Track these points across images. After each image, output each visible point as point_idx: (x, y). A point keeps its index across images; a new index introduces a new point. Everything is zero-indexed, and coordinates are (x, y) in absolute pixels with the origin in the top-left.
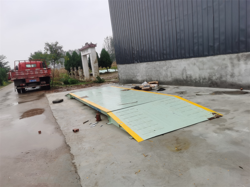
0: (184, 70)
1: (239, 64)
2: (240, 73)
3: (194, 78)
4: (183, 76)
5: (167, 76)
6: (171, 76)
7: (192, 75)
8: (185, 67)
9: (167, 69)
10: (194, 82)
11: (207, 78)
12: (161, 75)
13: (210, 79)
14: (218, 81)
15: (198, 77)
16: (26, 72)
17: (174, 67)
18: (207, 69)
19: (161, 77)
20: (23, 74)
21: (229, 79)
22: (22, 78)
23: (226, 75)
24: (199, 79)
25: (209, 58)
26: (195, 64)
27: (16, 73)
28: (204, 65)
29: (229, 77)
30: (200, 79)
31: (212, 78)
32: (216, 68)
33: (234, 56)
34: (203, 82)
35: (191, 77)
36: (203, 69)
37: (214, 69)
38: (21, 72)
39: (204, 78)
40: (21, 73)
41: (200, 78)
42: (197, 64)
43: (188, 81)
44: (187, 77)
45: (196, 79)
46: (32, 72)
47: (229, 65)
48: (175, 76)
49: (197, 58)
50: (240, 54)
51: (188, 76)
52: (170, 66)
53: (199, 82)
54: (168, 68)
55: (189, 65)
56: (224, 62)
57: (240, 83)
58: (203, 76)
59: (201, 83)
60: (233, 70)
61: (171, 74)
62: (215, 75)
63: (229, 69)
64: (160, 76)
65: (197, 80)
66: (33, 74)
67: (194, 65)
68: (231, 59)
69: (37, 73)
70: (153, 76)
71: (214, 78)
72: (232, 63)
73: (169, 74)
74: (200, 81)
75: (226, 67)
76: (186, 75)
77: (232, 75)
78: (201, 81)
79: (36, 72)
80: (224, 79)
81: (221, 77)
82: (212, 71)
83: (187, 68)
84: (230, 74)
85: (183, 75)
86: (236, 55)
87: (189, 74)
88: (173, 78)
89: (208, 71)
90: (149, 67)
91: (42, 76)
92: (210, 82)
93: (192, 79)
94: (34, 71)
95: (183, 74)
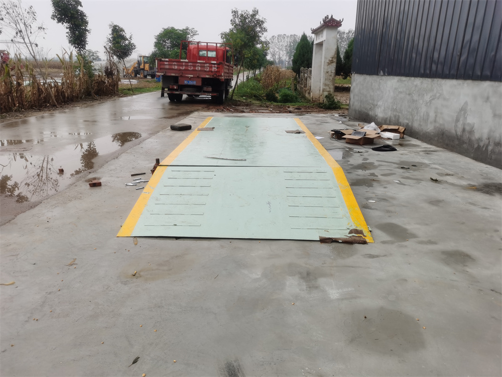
0: (463, 110)
3: (477, 135)
4: (456, 126)
5: (428, 119)
6: (435, 121)
7: (476, 126)
8: (466, 103)
9: (430, 101)
10: (476, 146)
12: (417, 113)
15: (485, 136)
16: (181, 64)
17: (445, 99)
19: (416, 118)
20: (176, 67)
22: (173, 75)
24: (487, 142)
27: (166, 63)
30: (489, 142)
34: (493, 151)
35: (471, 132)
36: (500, 117)
38: (174, 64)
39: (497, 140)
40: (172, 65)
41: (489, 139)
42: (493, 99)
43: (464, 142)
44: (464, 130)
45: (480, 140)
46: (190, 65)
48: (441, 122)
51: (467, 128)
52: (438, 95)
53: (484, 149)
54: (433, 99)
55: (475, 98)
58: (497, 135)
59: (489, 153)
61: (436, 116)
64: (415, 116)
65: (482, 144)
66: (193, 70)
67: (486, 102)
69: (200, 68)
70: (403, 112)
73: (432, 114)
74: (487, 146)
76: (464, 124)
78: (490, 148)
79: (198, 66)
83: (469, 108)
85: (458, 123)
87: (469, 124)
88: (437, 125)
90: (401, 90)
91: (207, 76)
93: (473, 138)
94: (194, 64)
95: (457, 120)
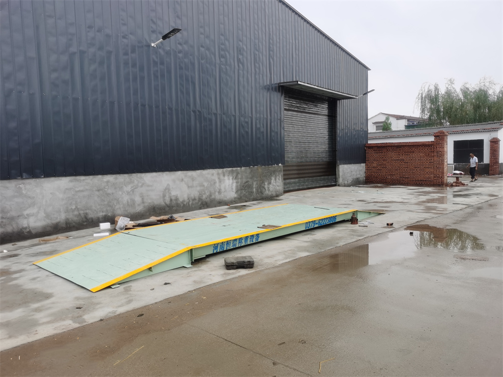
0: (167, 189)
1: (224, 180)
2: (225, 189)
3: (181, 200)
4: (164, 200)
5: (134, 204)
6: (143, 203)
7: (179, 195)
8: (168, 185)
9: (133, 191)
10: (182, 205)
11: (197, 198)
12: (118, 203)
13: (200, 199)
14: (208, 199)
15: (186, 199)
17: (148, 186)
18: (196, 186)
19: (117, 207)
21: (218, 197)
23: (215, 192)
24: (188, 201)
25: (199, 172)
26: (182, 180)
28: (193, 181)
29: (217, 194)
31: (202, 198)
32: (206, 184)
33: (220, 171)
34: (192, 204)
35: (177, 199)
36: (192, 187)
37: (204, 186)
39: (193, 198)
41: (188, 199)
42: (186, 180)
43: (173, 207)
44: (171, 200)
45: (184, 201)
47: (217, 180)
48: (149, 201)
49: (185, 172)
50: (225, 169)
51: (173, 198)
52: (140, 184)
53: (187, 205)
54: (135, 188)
55: (174, 181)
56: (213, 178)
57: (225, 199)
58: (192, 196)
59: (190, 206)
60: (220, 186)
61: (143, 199)
62: (205, 194)
63: (217, 185)
64: (115, 206)
65: (185, 203)
68: (218, 174)
71: (204, 197)
72: (219, 178)
73: (138, 199)
74: (189, 203)
75: (215, 183)
76: (170, 197)
77: (220, 192)
78: (190, 203)
80: (213, 197)
81: (211, 195)
82: (202, 188)
83: (171, 187)
84: (218, 190)
85: (166, 198)
86: (222, 170)
88: (146, 204)
89: (198, 188)
90: (82, 188)
92: (200, 203)
93: (179, 202)
95: (164, 196)
